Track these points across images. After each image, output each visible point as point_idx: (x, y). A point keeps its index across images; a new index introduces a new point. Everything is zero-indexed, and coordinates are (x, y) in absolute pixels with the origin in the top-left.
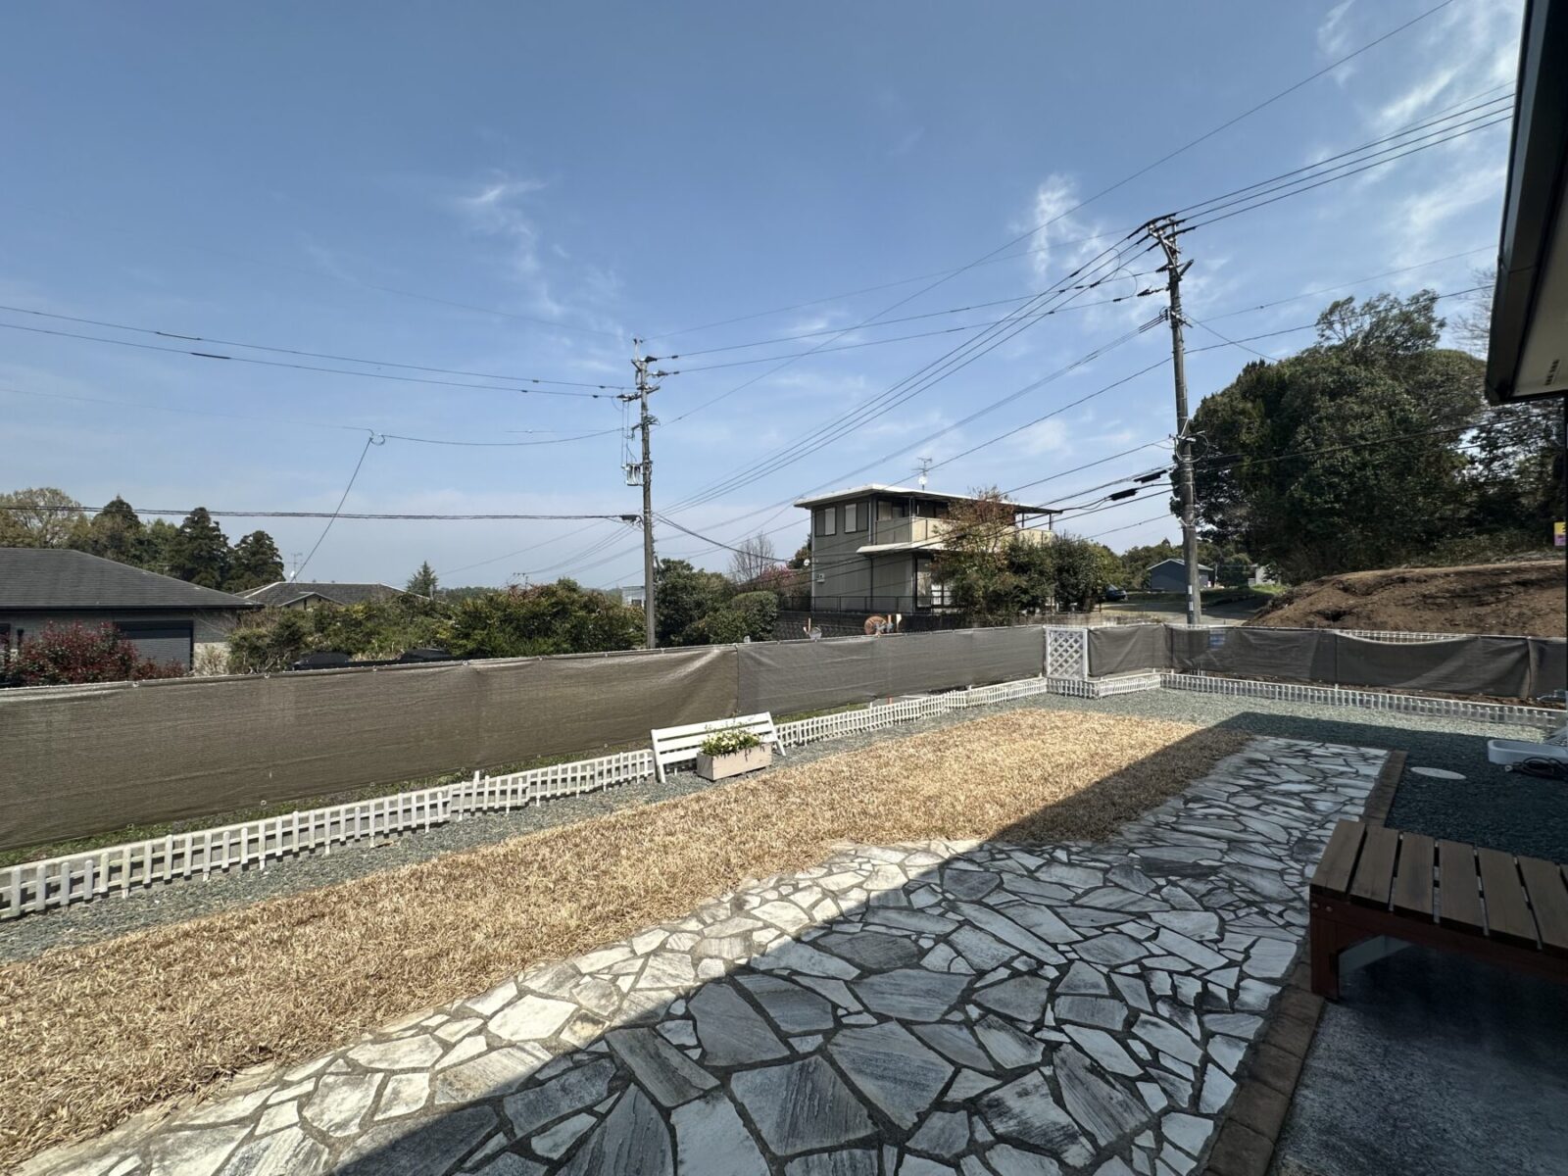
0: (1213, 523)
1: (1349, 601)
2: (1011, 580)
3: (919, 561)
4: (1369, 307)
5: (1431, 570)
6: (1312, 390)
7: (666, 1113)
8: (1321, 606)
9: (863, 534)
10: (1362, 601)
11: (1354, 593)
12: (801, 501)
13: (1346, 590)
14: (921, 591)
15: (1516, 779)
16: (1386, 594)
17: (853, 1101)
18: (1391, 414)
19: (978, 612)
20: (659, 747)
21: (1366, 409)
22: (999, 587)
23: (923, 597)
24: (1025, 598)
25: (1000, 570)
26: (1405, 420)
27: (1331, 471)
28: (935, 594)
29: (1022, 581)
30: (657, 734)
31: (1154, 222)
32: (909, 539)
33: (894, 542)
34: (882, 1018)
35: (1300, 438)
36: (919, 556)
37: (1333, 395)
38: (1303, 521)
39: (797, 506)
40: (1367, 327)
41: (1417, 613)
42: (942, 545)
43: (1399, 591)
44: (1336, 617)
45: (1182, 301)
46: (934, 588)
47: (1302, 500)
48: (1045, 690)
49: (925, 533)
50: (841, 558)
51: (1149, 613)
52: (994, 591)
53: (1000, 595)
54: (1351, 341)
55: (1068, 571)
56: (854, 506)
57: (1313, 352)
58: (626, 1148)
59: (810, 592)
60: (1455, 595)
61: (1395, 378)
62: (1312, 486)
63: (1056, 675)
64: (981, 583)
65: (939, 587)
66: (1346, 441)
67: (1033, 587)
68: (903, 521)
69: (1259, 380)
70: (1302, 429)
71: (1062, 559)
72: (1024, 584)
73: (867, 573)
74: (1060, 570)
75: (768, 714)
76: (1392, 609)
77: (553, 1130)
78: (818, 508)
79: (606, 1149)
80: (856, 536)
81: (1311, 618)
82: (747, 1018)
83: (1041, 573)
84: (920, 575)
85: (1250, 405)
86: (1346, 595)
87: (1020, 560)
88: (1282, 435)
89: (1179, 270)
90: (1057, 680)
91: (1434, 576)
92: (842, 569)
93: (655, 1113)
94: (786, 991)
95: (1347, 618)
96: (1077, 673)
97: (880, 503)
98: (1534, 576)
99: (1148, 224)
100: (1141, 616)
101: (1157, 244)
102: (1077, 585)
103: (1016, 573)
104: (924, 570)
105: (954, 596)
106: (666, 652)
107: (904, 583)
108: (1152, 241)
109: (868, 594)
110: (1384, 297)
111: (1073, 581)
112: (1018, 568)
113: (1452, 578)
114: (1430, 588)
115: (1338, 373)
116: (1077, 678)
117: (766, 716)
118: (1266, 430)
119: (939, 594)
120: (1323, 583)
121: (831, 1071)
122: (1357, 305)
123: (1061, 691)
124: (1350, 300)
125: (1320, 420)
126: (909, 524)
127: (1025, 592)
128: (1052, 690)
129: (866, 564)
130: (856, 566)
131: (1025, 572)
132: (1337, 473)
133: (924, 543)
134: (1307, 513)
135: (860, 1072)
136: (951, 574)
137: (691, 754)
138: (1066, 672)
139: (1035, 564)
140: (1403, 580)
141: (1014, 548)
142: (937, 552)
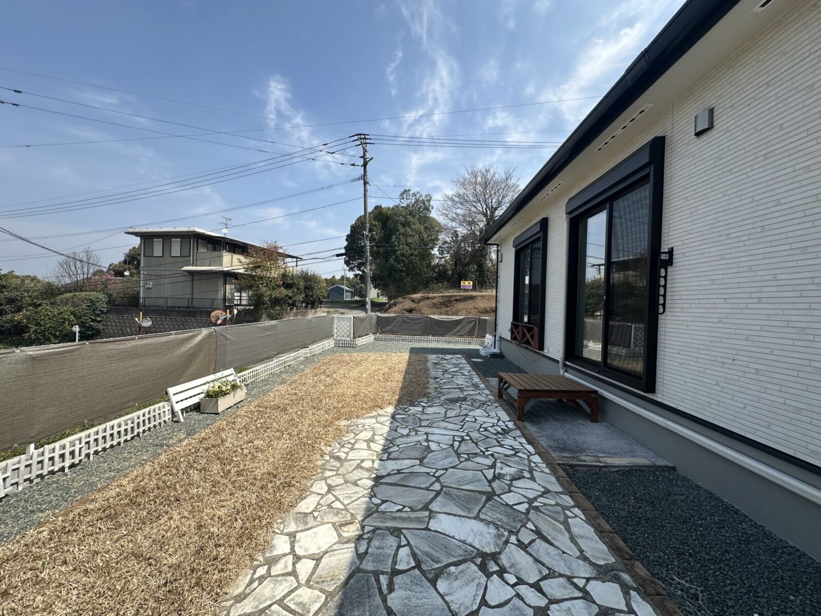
0: (360, 270)
1: (414, 305)
2: (284, 292)
3: (227, 278)
4: (414, 195)
5: (435, 295)
6: (397, 221)
7: (427, 529)
8: (406, 307)
9: (185, 258)
10: (418, 305)
11: (415, 302)
12: (131, 230)
13: (412, 301)
14: (228, 295)
15: (492, 360)
16: (424, 303)
17: (471, 493)
18: (420, 237)
19: (265, 309)
20: (174, 399)
21: (413, 234)
22: (278, 295)
23: (229, 299)
24: (290, 301)
25: (278, 286)
26: (423, 240)
27: (403, 255)
28: (236, 298)
29: (289, 293)
30: (172, 390)
31: (361, 135)
32: (221, 265)
33: (210, 266)
34: (446, 469)
35: (393, 240)
36: (228, 276)
37: (404, 226)
38: (394, 273)
39: (126, 233)
40: (413, 202)
41: (432, 310)
42: (243, 270)
43: (427, 302)
44: (410, 311)
45: (368, 174)
46: (236, 294)
47: (394, 265)
48: (333, 345)
49: (231, 262)
50: (167, 273)
51: (339, 309)
52: (275, 297)
53: (278, 299)
54: (408, 206)
55: (309, 289)
56: (180, 239)
57: (397, 206)
58: (432, 546)
59: (138, 293)
60: (442, 304)
61: (420, 223)
62: (396, 260)
63: (339, 338)
64: (269, 293)
65: (239, 294)
66: (407, 244)
67: (294, 296)
68: (216, 254)
69: (380, 213)
70: (394, 237)
71: (306, 282)
72: (291, 294)
73: (189, 284)
74: (306, 288)
75: (232, 369)
76: (426, 308)
77: (398, 560)
78: (147, 238)
79: (426, 550)
80: (181, 259)
81: (403, 312)
82: (406, 491)
83: (298, 289)
84: (228, 287)
85: (377, 223)
86: (413, 303)
87: (288, 282)
88: (387, 238)
89: (368, 160)
90: (339, 340)
91: (435, 297)
92: (167, 281)
93: (424, 532)
94: (405, 477)
95: (414, 311)
96: (348, 336)
97: (199, 240)
98: (458, 298)
99: (358, 135)
100: (336, 311)
101: (359, 145)
102: (313, 296)
103: (286, 288)
104: (231, 284)
105: (250, 298)
106: (175, 334)
107: (217, 291)
108: (358, 142)
109: (190, 296)
110: (418, 193)
111: (311, 293)
112: (287, 286)
113: (440, 298)
114: (435, 301)
115: (405, 218)
116: (348, 339)
117: (231, 371)
118: (382, 235)
119: (239, 298)
120: (405, 298)
121: (454, 490)
122: (411, 193)
123: (341, 345)
124: (409, 190)
125: (399, 235)
126: (221, 256)
127: (290, 298)
128: (337, 345)
129: (188, 278)
130: (180, 279)
131: (291, 288)
132: (405, 257)
133: (231, 268)
134: (395, 270)
135: (461, 485)
136: (250, 287)
137: (195, 400)
138: (343, 336)
139: (295, 284)
140: (428, 298)
141: (284, 276)
142: (241, 274)
